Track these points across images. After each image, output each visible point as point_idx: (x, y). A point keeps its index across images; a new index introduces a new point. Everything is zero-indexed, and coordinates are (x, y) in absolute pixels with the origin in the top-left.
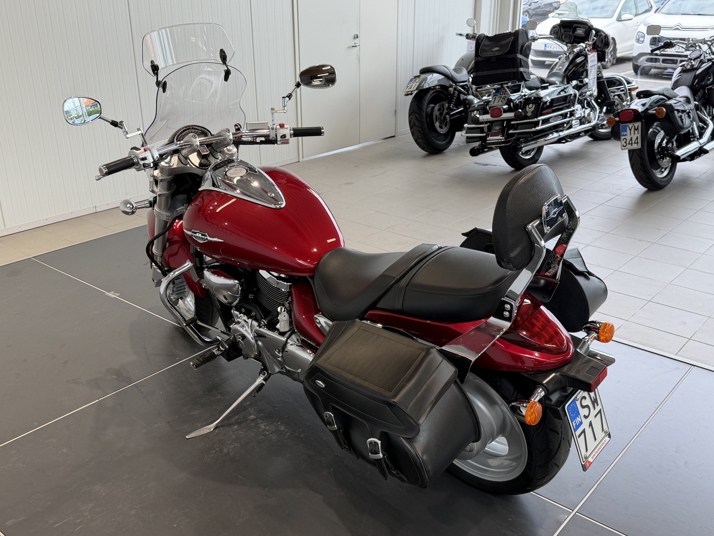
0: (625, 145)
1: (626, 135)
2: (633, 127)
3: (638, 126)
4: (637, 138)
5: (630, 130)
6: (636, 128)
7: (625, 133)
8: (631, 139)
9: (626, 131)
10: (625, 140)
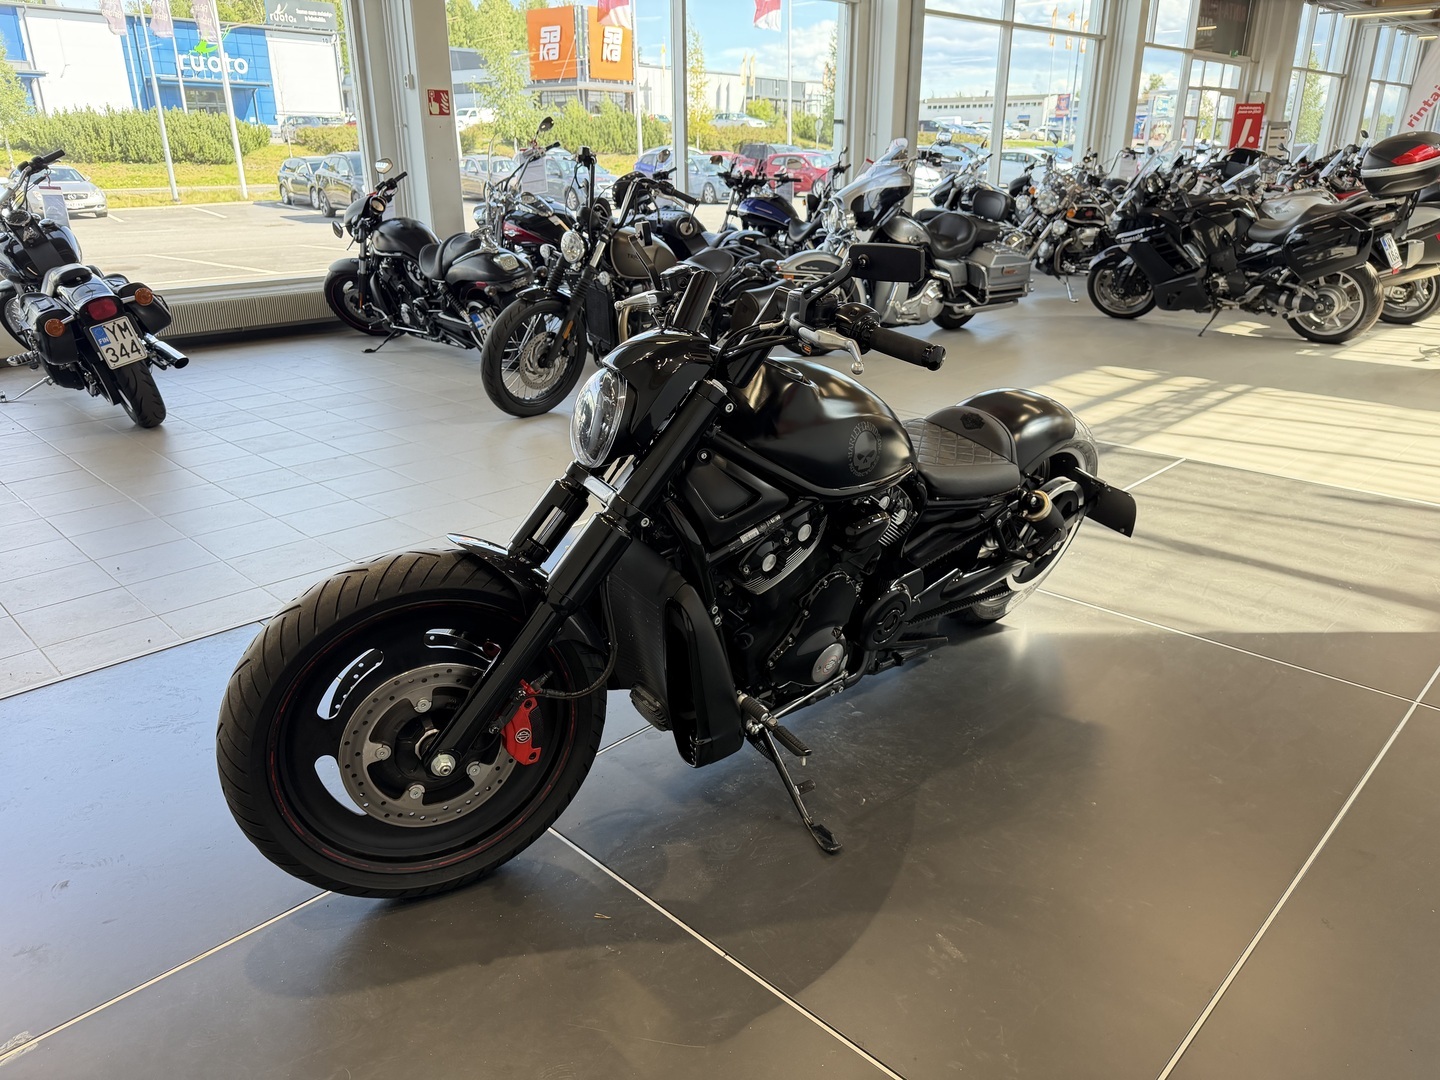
0: (115, 358)
1: (109, 343)
2: (116, 326)
3: (125, 323)
4: (133, 343)
5: (113, 333)
6: (123, 327)
7: (105, 340)
8: (122, 347)
9: (105, 336)
10: (111, 352)
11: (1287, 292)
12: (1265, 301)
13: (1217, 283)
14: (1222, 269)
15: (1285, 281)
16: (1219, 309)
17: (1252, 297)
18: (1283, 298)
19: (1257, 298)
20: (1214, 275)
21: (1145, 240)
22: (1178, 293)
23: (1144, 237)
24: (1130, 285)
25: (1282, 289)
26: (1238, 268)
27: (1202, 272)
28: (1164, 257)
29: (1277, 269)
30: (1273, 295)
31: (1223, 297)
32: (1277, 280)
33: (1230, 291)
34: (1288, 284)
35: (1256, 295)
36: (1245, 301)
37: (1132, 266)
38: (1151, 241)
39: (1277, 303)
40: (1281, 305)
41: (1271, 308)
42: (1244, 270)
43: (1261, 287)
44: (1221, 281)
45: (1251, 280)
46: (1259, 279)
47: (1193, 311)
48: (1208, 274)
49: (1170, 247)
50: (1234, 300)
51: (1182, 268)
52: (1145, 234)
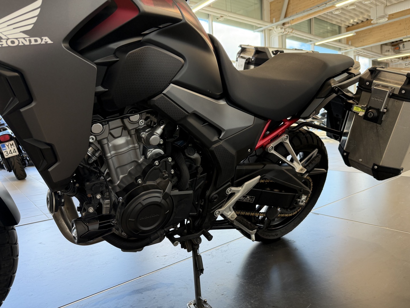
0: (7, 154)
1: (6, 149)
2: (9, 144)
3: (12, 143)
4: (14, 149)
5: (8, 146)
6: (12, 144)
7: (5, 148)
8: (10, 151)
9: (5, 147)
10: (6, 152)
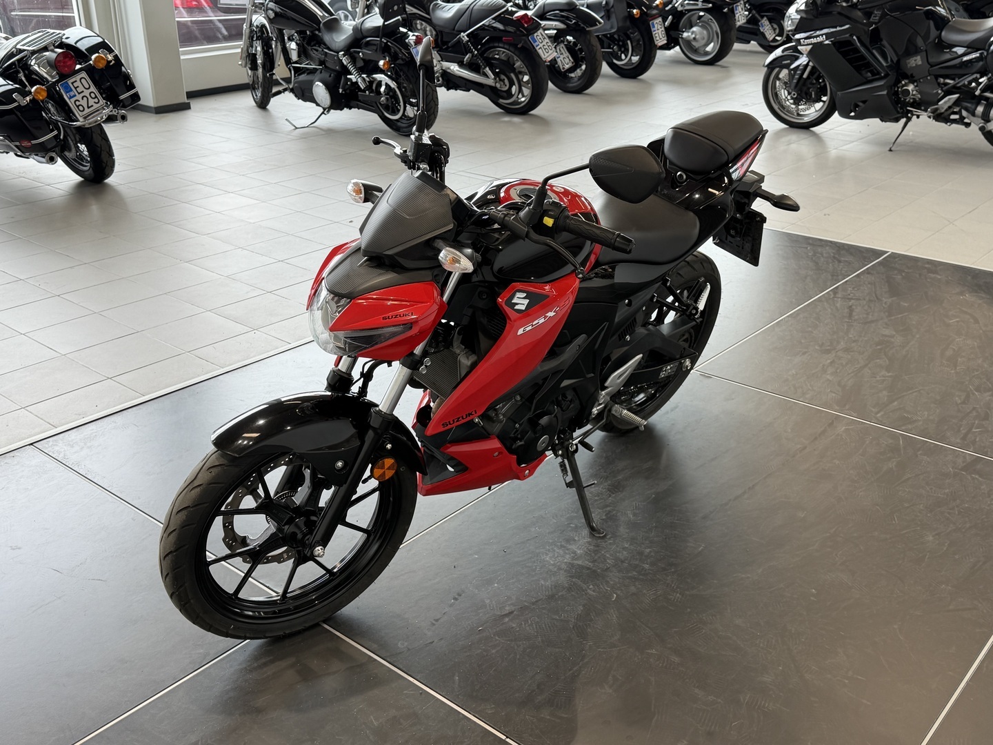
11: (985, 102)
12: (960, 111)
13: (908, 91)
14: (912, 75)
15: (983, 91)
16: (909, 119)
17: (946, 107)
18: (980, 109)
19: (950, 107)
20: (903, 82)
21: (827, 42)
22: (864, 102)
23: (826, 40)
24: (805, 89)
25: (978, 100)
26: (930, 75)
27: (892, 78)
28: (850, 61)
29: (975, 76)
30: (969, 105)
31: (911, 107)
32: (976, 88)
33: (920, 99)
34: (988, 94)
35: (949, 104)
36: (939, 111)
37: (807, 65)
38: (834, 43)
39: (973, 114)
40: (978, 117)
41: (964, 118)
42: (937, 77)
43: (957, 96)
44: (911, 87)
45: (944, 89)
46: (954, 87)
47: (877, 120)
48: (898, 81)
49: (856, 50)
50: (926, 110)
51: (869, 74)
52: (828, 36)
